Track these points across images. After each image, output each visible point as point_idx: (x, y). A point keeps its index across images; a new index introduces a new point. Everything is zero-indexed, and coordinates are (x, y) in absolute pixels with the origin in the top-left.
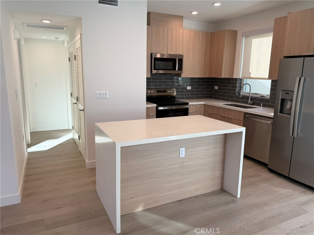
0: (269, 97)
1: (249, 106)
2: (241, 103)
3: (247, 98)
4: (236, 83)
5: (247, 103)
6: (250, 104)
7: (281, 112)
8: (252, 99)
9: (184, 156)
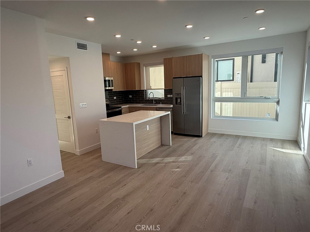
0: (164, 99)
1: (154, 104)
2: (148, 103)
3: (152, 100)
4: (143, 93)
5: (153, 103)
6: (155, 104)
7: (176, 104)
8: (155, 101)
9: (148, 129)
